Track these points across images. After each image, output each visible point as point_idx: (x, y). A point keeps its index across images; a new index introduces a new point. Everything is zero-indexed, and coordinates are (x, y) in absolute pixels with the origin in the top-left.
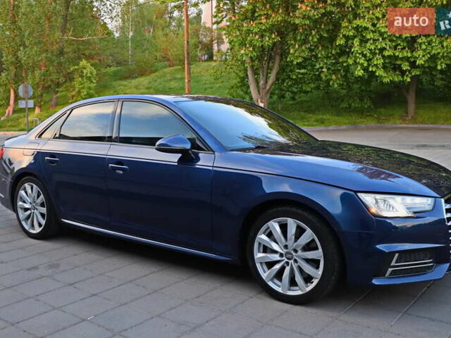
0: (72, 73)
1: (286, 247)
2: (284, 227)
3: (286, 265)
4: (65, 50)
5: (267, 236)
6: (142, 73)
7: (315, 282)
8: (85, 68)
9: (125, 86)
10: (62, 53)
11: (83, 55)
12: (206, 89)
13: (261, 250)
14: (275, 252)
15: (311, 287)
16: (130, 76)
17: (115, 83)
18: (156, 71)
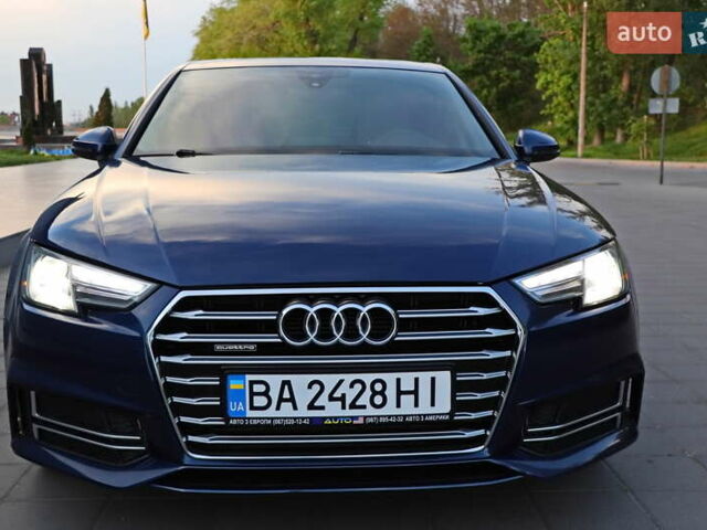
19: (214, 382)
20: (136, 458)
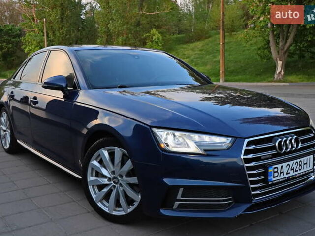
0: (145, 38)
1: (113, 172)
2: (112, 155)
3: (113, 188)
4: (141, 22)
5: (99, 162)
6: (199, 38)
7: (136, 204)
8: (154, 35)
9: (184, 48)
10: (138, 24)
11: (154, 25)
12: (244, 51)
13: (94, 174)
14: (105, 177)
15: (132, 208)
16: (190, 41)
17: (178, 47)
18: (209, 37)
19: (262, 170)
20: (230, 206)
